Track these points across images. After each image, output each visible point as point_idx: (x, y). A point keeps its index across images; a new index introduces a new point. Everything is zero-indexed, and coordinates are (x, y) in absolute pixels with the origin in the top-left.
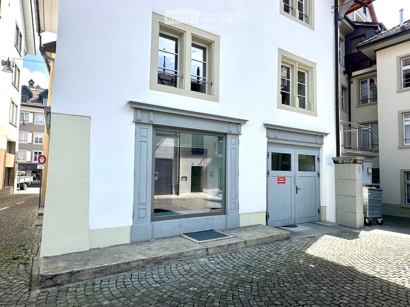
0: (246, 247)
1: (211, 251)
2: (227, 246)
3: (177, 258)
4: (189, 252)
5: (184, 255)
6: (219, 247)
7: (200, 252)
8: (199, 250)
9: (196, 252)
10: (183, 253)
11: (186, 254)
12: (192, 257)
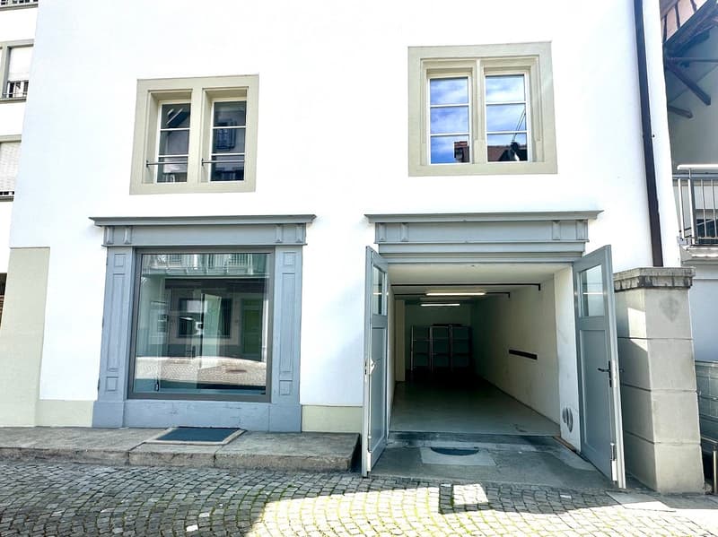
0: (215, 467)
1: (135, 459)
2: (169, 457)
3: (71, 458)
4: (93, 451)
5: (84, 454)
6: (152, 454)
7: (112, 455)
8: (112, 452)
9: (106, 454)
10: (82, 451)
11: (88, 454)
12: (97, 462)
